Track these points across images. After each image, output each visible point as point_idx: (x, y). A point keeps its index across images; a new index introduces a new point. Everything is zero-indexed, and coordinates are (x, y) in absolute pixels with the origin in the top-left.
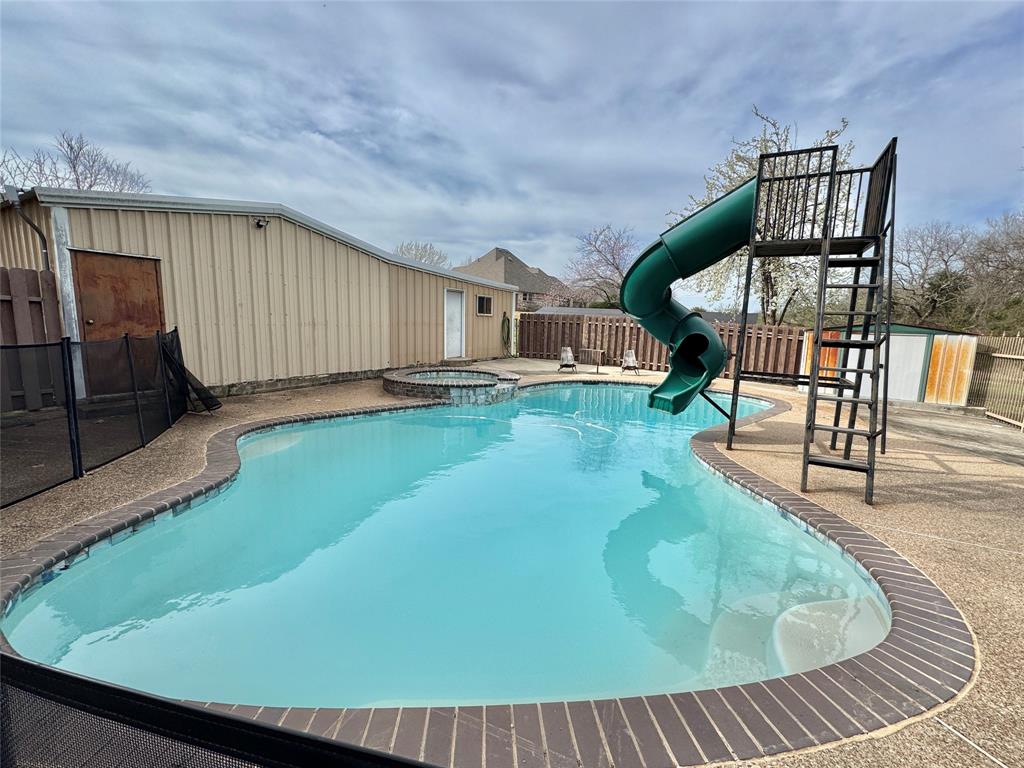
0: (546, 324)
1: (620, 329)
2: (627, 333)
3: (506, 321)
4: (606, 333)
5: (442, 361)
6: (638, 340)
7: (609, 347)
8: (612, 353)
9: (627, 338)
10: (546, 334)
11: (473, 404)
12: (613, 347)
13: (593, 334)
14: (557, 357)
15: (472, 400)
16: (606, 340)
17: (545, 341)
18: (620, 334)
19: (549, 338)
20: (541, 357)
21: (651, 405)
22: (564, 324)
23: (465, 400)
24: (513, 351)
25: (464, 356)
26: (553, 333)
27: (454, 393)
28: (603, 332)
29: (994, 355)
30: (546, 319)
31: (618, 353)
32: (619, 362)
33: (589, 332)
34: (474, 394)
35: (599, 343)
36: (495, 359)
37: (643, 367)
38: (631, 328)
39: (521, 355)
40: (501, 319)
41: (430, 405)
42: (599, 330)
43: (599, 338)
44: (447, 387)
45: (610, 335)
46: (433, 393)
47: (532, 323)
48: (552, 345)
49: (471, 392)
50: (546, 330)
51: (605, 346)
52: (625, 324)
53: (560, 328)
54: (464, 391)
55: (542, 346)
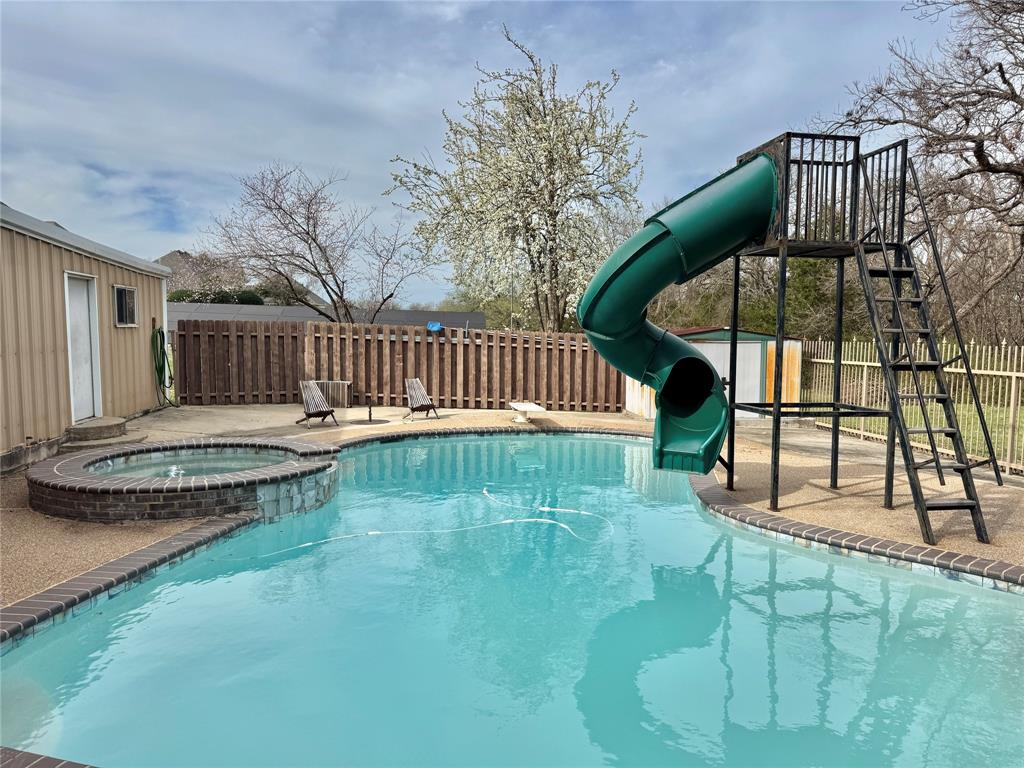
0: (233, 339)
1: (374, 345)
2: (387, 351)
3: (157, 336)
4: (349, 351)
5: (68, 431)
6: (405, 360)
7: (355, 376)
8: (362, 385)
9: (387, 359)
10: (235, 360)
11: (298, 510)
12: (363, 374)
13: (324, 355)
14: (297, 399)
15: (297, 504)
16: (349, 364)
17: (234, 370)
18: (374, 354)
19: (241, 364)
20: (228, 401)
21: (660, 465)
22: (267, 337)
23: (284, 505)
24: (170, 393)
25: (99, 413)
26: (248, 354)
27: (264, 494)
28: (342, 350)
29: (813, 360)
30: (233, 329)
31: (374, 383)
32: (375, 399)
33: (317, 351)
34: (300, 492)
35: (337, 369)
36: (146, 413)
37: (442, 405)
38: (392, 343)
39: (184, 401)
40: (149, 333)
41: (231, 530)
42: (336, 346)
43: (336, 360)
44: (251, 486)
45: (355, 356)
46: (221, 502)
47: (204, 339)
48: (248, 376)
49: (295, 488)
50: (234, 350)
51: (349, 374)
52: (381, 337)
53: (261, 347)
54: (284, 487)
55: (227, 380)
